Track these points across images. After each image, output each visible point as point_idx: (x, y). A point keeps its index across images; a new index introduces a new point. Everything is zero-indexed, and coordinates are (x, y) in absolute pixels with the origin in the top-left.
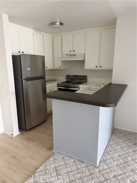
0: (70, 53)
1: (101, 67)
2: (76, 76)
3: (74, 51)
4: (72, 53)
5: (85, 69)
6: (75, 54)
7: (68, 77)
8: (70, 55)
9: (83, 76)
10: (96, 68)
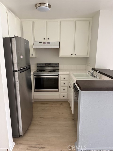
0: (43, 41)
1: (76, 55)
2: (48, 64)
3: (48, 39)
4: (46, 41)
5: (60, 57)
6: (49, 42)
7: (39, 66)
8: (44, 43)
9: (55, 64)
10: (72, 56)
